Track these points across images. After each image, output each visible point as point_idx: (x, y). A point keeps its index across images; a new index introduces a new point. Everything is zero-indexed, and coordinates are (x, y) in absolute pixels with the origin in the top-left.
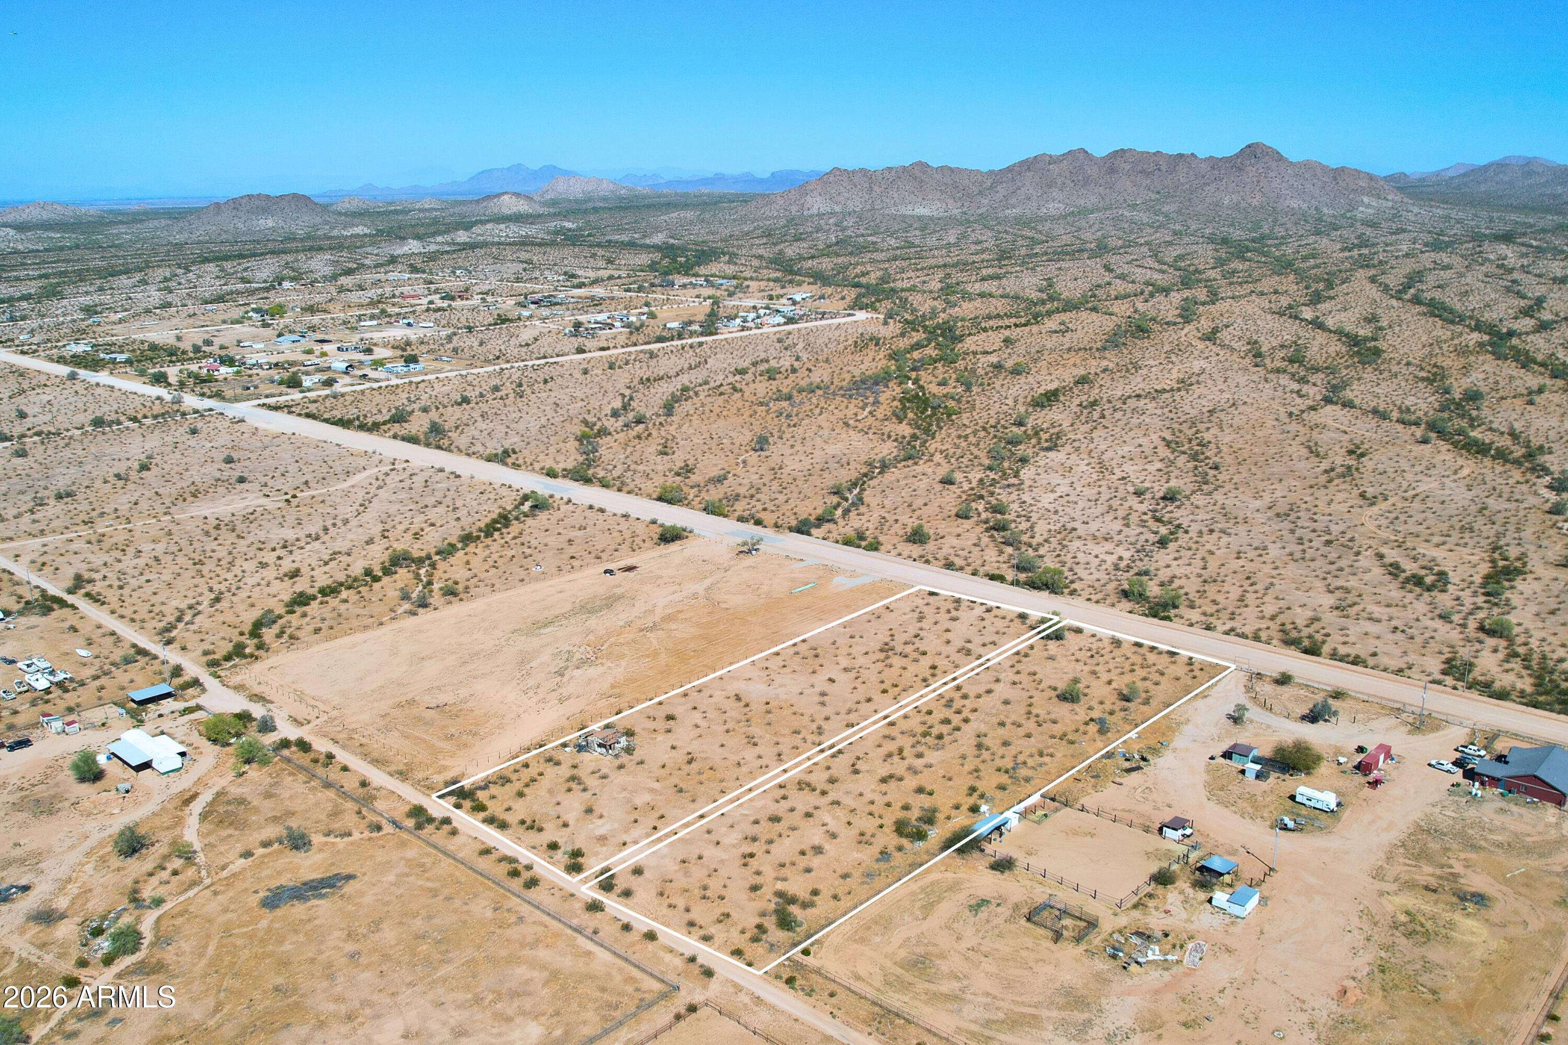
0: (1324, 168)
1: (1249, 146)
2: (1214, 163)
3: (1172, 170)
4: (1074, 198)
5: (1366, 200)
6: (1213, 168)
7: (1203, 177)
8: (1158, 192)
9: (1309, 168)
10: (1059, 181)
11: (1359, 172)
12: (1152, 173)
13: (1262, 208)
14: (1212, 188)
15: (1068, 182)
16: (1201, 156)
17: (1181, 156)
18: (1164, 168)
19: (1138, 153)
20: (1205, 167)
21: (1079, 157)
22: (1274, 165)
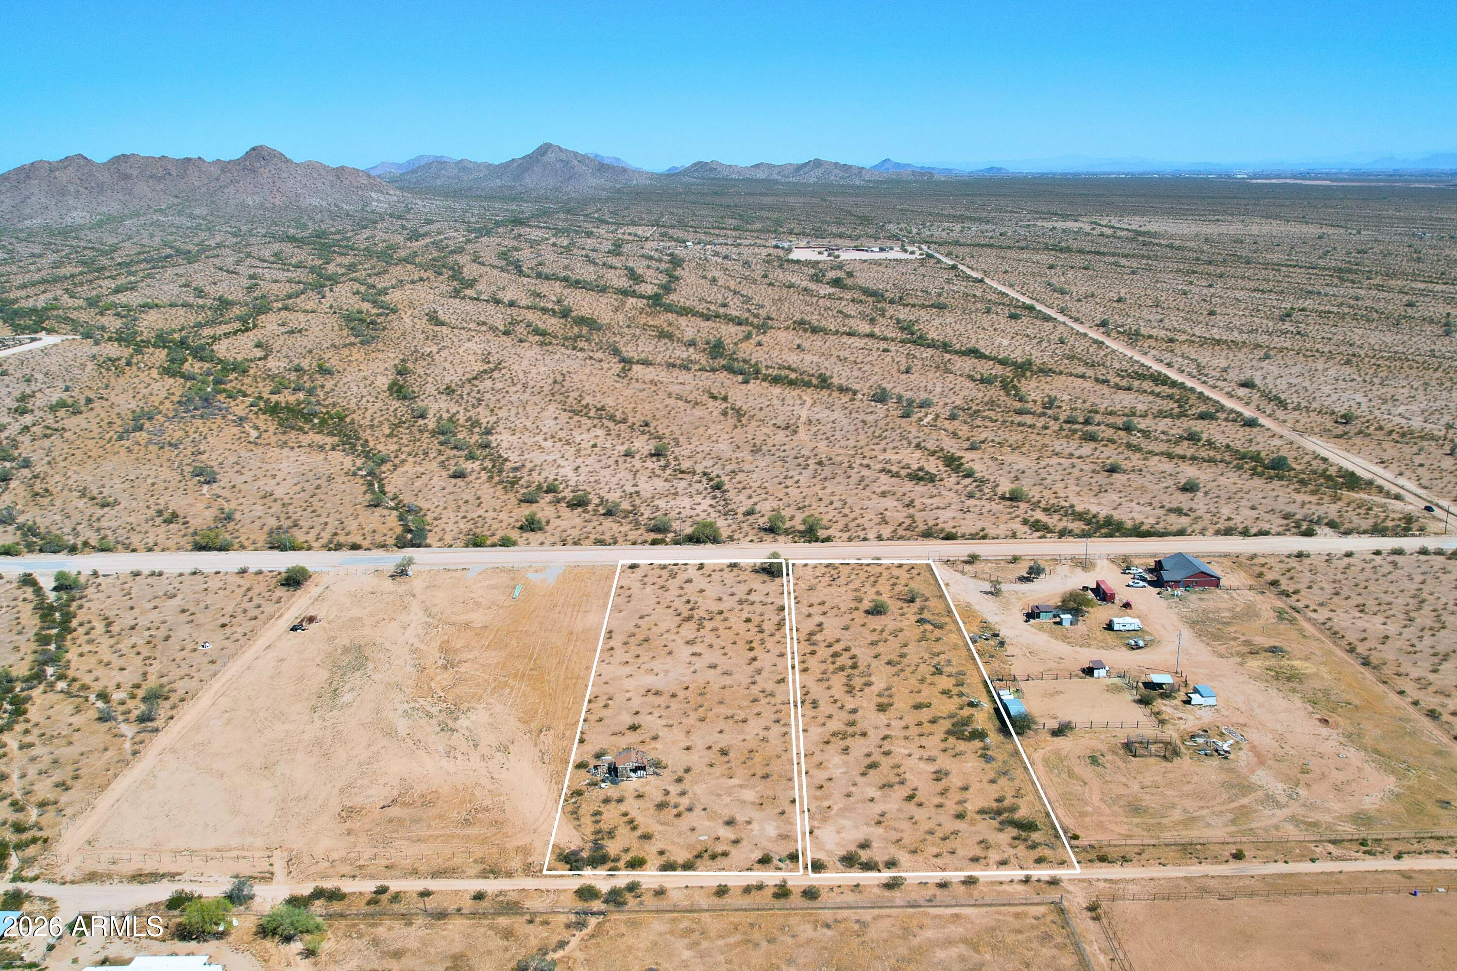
0: (325, 167)
1: (254, 149)
2: (224, 166)
3: (183, 175)
4: (95, 205)
5: (374, 195)
6: (223, 171)
7: (218, 180)
8: (177, 197)
9: (312, 169)
10: (72, 188)
11: (357, 170)
12: (163, 177)
13: (287, 207)
14: (231, 190)
15: (82, 189)
16: (208, 159)
17: (189, 160)
18: (174, 172)
19: (143, 158)
20: (215, 171)
21: (79, 162)
22: (284, 166)
